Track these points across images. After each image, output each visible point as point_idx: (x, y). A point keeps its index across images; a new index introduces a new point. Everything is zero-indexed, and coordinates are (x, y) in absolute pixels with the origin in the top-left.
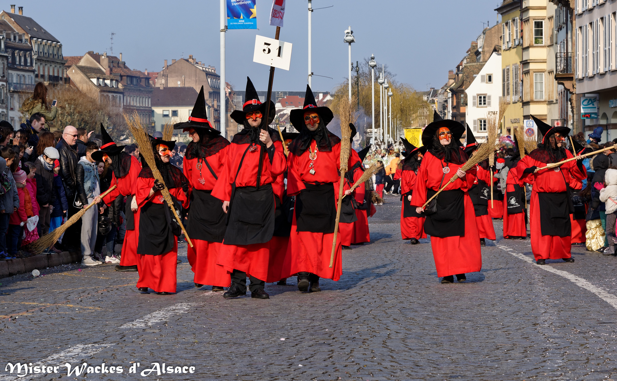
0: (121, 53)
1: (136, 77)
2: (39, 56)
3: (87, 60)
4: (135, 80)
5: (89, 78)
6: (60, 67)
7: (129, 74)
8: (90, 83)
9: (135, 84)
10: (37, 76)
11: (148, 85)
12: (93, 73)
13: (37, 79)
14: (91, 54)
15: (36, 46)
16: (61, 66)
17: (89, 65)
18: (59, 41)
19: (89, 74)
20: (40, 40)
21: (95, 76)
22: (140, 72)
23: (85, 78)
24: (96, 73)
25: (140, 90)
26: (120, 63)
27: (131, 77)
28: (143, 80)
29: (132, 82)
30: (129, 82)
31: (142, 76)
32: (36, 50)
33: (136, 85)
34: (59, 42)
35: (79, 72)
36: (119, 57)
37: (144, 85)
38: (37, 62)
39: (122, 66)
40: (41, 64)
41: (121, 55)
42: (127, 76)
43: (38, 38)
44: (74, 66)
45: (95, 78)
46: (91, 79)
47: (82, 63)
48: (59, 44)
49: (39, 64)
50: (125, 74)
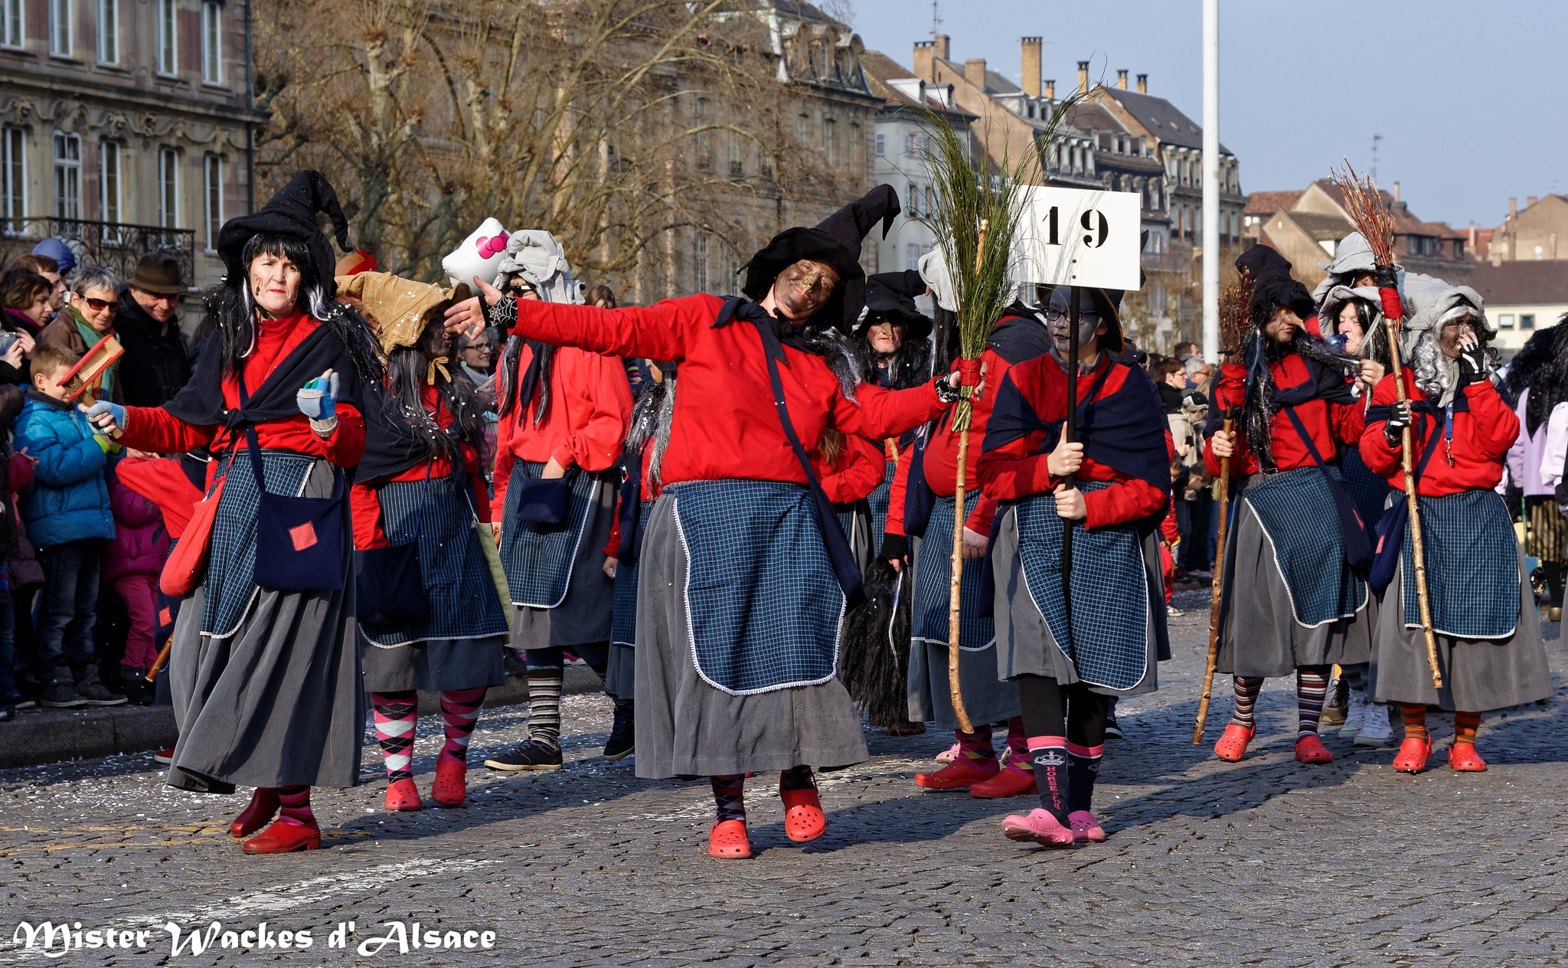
0: (1397, 183)
1: (1431, 238)
2: (1179, 188)
3: (1315, 199)
4: (1427, 246)
5: (1317, 241)
6: (1233, 213)
7: (1414, 230)
8: (1318, 252)
9: (1428, 252)
10: (1175, 234)
11: (1462, 256)
12: (1327, 228)
13: (1175, 242)
14: (1324, 184)
15: (1175, 164)
16: (1236, 209)
17: (1317, 211)
18: (1232, 151)
19: (1316, 232)
20: (1182, 150)
21: (1330, 235)
22: (1442, 225)
23: (1307, 240)
24: (1333, 229)
25: (1440, 267)
26: (1393, 205)
27: (1419, 238)
28: (1450, 244)
29: (1420, 250)
30: (1413, 251)
31: (1445, 235)
32: (1175, 173)
33: (1430, 256)
34: (1232, 155)
35: (1292, 225)
36: (1393, 190)
37: (1451, 258)
38: (1175, 201)
39: (1399, 212)
40: (1185, 206)
41: (1396, 187)
42: (1410, 235)
43: (1178, 146)
44: (1280, 214)
45: (1329, 239)
46: (1322, 243)
47: (1302, 207)
48: (1230, 158)
49: (1180, 205)
50: (1403, 231)
